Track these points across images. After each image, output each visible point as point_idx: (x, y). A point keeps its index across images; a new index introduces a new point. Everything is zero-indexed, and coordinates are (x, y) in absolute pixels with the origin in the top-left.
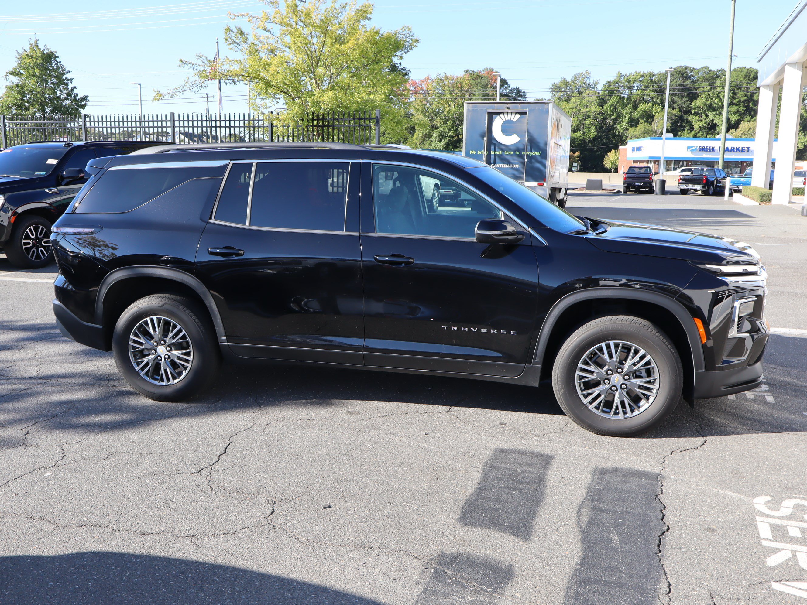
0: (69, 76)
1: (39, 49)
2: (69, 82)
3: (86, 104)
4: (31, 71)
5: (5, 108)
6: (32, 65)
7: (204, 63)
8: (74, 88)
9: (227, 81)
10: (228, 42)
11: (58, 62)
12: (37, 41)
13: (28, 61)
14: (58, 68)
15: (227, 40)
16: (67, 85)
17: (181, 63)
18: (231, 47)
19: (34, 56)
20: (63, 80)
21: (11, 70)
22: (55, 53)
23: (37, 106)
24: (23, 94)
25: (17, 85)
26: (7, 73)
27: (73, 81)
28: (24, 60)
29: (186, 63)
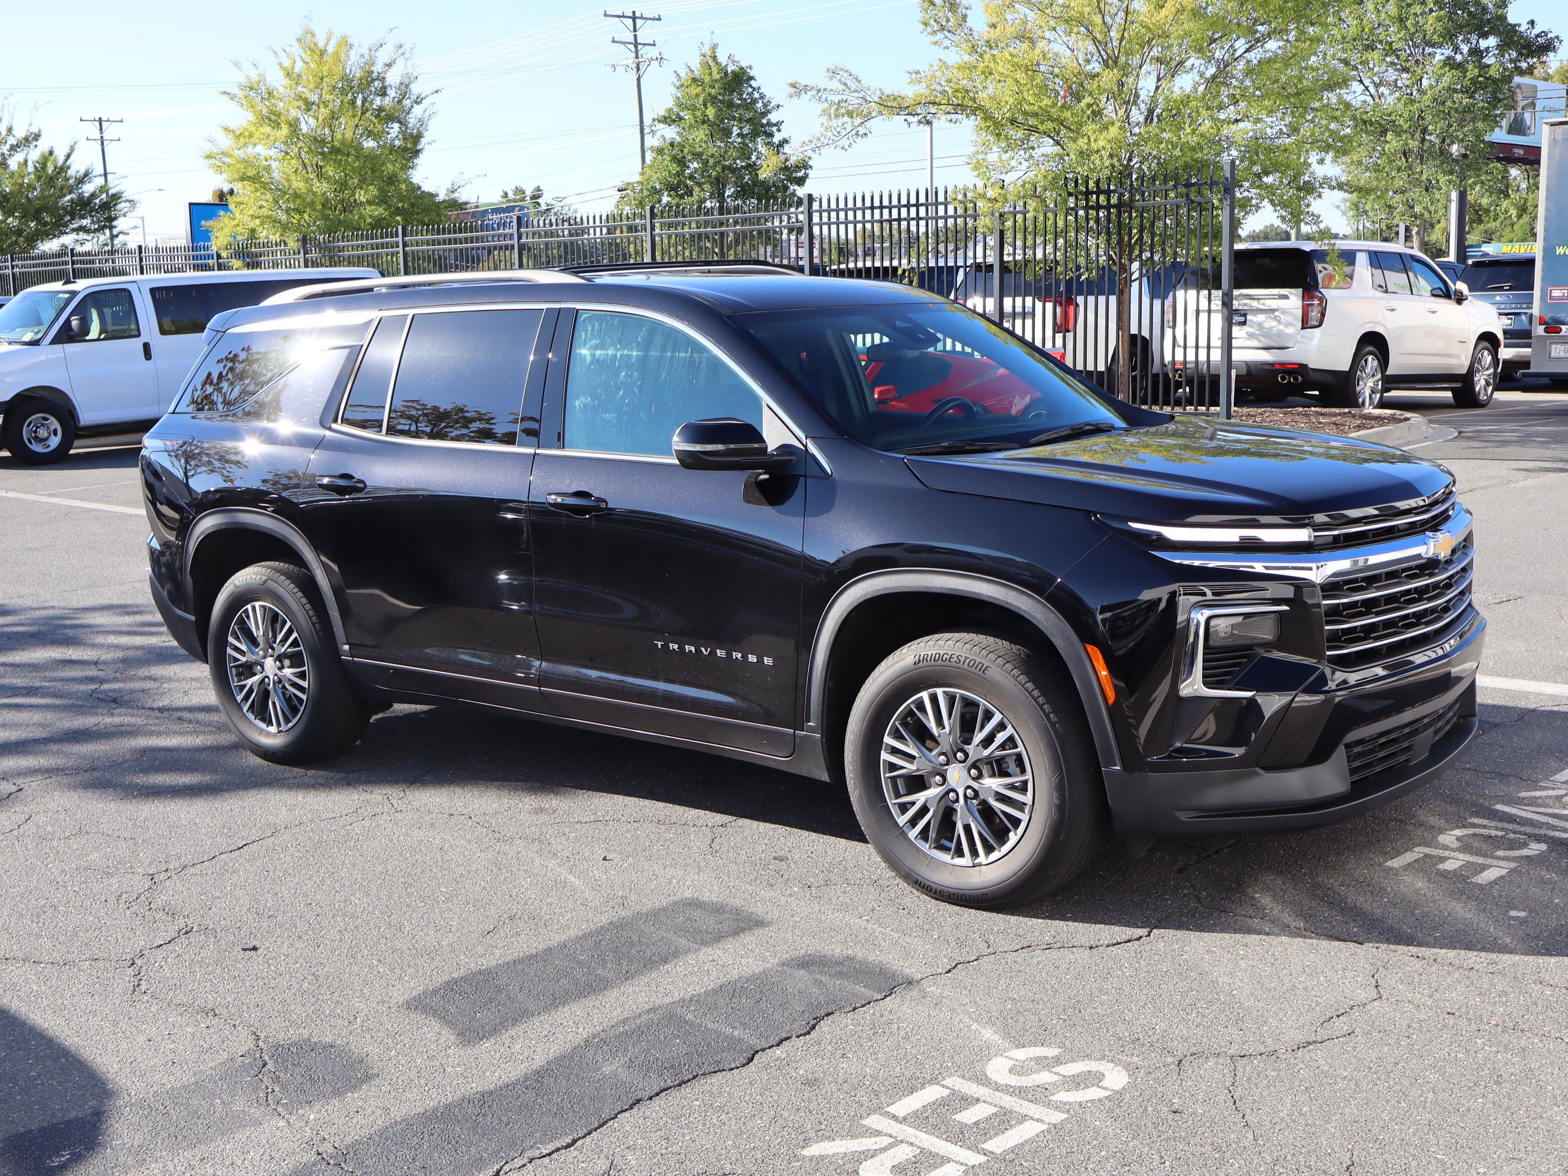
0: (773, 117)
1: (717, 63)
2: (774, 129)
3: (806, 176)
4: (698, 113)
5: (646, 193)
6: (701, 99)
7: (845, 84)
8: (785, 141)
9: (910, 118)
10: (929, 29)
11: (754, 89)
12: (714, 47)
13: (694, 93)
14: (754, 101)
15: (925, 24)
16: (772, 135)
17: (793, 90)
18: (935, 39)
19: (707, 79)
20: (763, 125)
21: (662, 113)
22: (748, 70)
23: (707, 187)
24: (682, 162)
25: (672, 144)
26: (654, 120)
27: (783, 127)
28: (688, 90)
29: (806, 88)
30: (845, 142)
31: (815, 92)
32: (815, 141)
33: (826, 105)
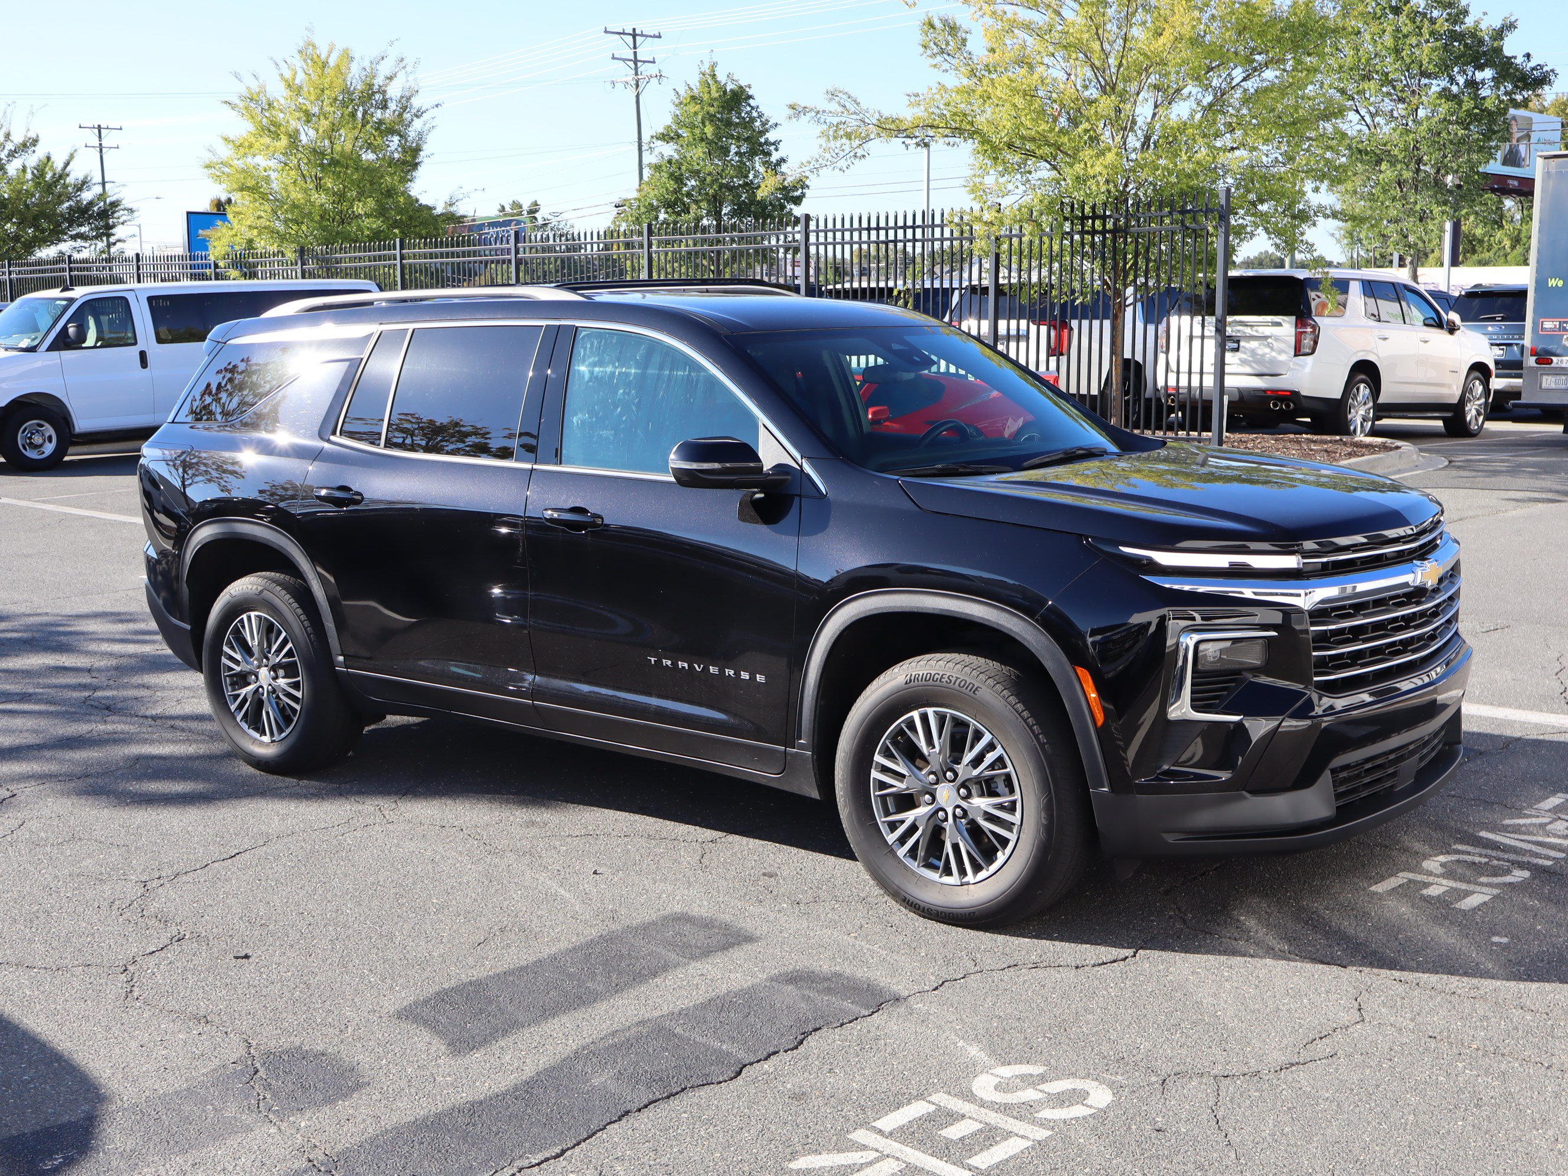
0: (771, 136)
1: (716, 82)
2: (772, 148)
3: (803, 195)
4: (696, 131)
5: (643, 210)
6: (700, 117)
7: (844, 106)
8: (783, 160)
9: (908, 141)
10: (929, 52)
11: (753, 108)
12: (714, 66)
13: (693, 110)
14: (753, 120)
15: (925, 47)
16: (769, 154)
17: (791, 112)
18: (934, 61)
19: (706, 97)
20: (761, 145)
21: (661, 130)
22: (747, 89)
23: (704, 205)
24: (679, 180)
25: (670, 162)
26: (652, 137)
27: (780, 146)
28: (687, 108)
29: (805, 110)
30: (843, 163)
31: (813, 114)
32: (813, 163)
33: (825, 127)
